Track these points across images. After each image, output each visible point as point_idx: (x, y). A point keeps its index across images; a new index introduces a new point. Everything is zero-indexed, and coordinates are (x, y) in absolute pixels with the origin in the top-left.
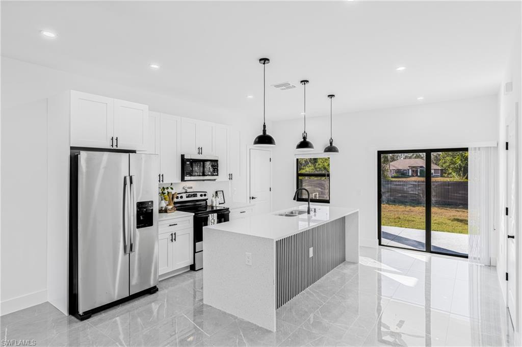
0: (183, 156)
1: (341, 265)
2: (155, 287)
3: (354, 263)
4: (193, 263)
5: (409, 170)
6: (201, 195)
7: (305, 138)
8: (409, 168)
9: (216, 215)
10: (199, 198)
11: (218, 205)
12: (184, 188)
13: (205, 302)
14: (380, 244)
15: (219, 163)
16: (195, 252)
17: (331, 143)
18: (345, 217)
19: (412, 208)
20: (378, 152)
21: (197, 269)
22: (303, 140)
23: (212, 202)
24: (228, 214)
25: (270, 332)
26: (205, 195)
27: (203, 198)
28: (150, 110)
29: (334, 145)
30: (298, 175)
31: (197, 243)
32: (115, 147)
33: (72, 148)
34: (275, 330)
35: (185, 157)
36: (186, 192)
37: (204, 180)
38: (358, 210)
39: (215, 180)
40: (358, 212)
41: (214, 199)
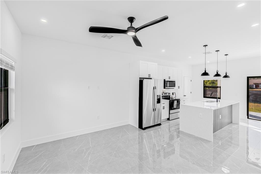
0: (164, 80)
1: (231, 124)
2: (160, 123)
3: (237, 124)
4: (169, 118)
5: (253, 85)
6: (168, 94)
7: (217, 73)
8: (253, 84)
9: (176, 101)
10: (168, 95)
11: (174, 98)
12: (163, 91)
13: (180, 130)
14: (248, 118)
15: (176, 82)
16: (169, 114)
17: (226, 74)
18: (232, 105)
19: (258, 104)
20: (247, 77)
21: (170, 120)
22: (216, 73)
23: (172, 97)
24: (180, 101)
25: (211, 142)
26: (170, 94)
27: (169, 95)
28: (158, 65)
29: (227, 75)
30: (205, 87)
31: (170, 111)
32: (149, 78)
33: (140, 78)
34: (213, 141)
35: (166, 80)
36: (164, 93)
37: (169, 88)
38: (239, 102)
39: (174, 88)
40: (239, 103)
41: (172, 95)
